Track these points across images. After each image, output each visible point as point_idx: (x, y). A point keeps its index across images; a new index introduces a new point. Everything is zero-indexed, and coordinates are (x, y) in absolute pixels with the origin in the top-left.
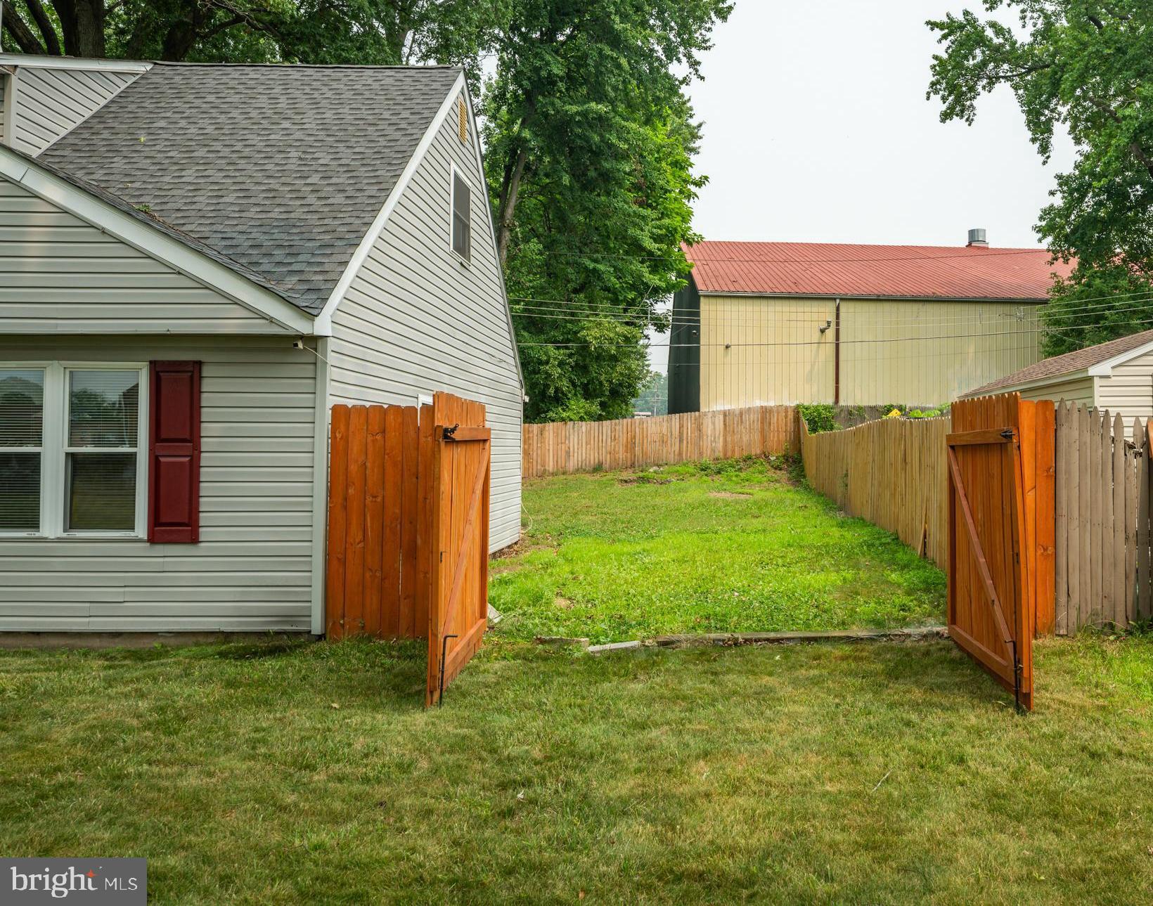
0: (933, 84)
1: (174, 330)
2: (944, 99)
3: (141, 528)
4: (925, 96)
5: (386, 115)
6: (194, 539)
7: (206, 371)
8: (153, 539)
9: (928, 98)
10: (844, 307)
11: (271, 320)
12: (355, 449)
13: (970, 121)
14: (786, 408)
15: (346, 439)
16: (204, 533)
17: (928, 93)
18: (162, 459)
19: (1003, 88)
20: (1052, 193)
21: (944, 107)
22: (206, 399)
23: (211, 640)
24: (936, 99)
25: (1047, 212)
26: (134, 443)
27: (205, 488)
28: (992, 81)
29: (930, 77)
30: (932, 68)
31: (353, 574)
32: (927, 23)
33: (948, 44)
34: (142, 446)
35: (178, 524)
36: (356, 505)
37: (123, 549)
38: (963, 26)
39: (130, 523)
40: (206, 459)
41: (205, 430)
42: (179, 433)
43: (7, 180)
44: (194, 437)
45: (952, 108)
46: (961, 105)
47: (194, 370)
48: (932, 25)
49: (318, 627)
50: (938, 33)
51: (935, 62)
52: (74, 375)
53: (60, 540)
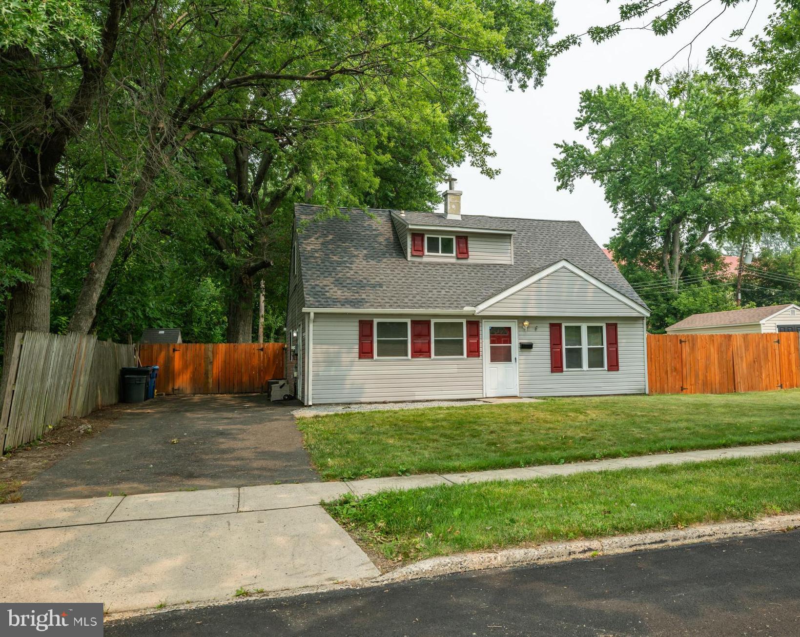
3: (606, 367)
6: (618, 370)
7: (618, 326)
8: (609, 370)
9: (554, 180)
11: (640, 313)
12: (652, 345)
13: (571, 191)
15: (650, 343)
16: (620, 368)
18: (609, 349)
19: (587, 178)
20: (613, 230)
22: (619, 333)
24: (557, 181)
25: (613, 239)
26: (602, 345)
27: (620, 356)
28: (583, 173)
30: (553, 163)
31: (654, 378)
32: (555, 144)
33: (564, 155)
34: (605, 346)
35: (614, 366)
36: (653, 360)
37: (602, 372)
38: (572, 149)
39: (602, 366)
40: (619, 349)
41: (619, 341)
42: (613, 342)
43: (580, 276)
44: (616, 343)
45: (562, 185)
46: (567, 184)
47: (616, 325)
48: (557, 146)
49: (647, 392)
50: (560, 150)
51: (554, 161)
52: (588, 327)
53: (587, 371)
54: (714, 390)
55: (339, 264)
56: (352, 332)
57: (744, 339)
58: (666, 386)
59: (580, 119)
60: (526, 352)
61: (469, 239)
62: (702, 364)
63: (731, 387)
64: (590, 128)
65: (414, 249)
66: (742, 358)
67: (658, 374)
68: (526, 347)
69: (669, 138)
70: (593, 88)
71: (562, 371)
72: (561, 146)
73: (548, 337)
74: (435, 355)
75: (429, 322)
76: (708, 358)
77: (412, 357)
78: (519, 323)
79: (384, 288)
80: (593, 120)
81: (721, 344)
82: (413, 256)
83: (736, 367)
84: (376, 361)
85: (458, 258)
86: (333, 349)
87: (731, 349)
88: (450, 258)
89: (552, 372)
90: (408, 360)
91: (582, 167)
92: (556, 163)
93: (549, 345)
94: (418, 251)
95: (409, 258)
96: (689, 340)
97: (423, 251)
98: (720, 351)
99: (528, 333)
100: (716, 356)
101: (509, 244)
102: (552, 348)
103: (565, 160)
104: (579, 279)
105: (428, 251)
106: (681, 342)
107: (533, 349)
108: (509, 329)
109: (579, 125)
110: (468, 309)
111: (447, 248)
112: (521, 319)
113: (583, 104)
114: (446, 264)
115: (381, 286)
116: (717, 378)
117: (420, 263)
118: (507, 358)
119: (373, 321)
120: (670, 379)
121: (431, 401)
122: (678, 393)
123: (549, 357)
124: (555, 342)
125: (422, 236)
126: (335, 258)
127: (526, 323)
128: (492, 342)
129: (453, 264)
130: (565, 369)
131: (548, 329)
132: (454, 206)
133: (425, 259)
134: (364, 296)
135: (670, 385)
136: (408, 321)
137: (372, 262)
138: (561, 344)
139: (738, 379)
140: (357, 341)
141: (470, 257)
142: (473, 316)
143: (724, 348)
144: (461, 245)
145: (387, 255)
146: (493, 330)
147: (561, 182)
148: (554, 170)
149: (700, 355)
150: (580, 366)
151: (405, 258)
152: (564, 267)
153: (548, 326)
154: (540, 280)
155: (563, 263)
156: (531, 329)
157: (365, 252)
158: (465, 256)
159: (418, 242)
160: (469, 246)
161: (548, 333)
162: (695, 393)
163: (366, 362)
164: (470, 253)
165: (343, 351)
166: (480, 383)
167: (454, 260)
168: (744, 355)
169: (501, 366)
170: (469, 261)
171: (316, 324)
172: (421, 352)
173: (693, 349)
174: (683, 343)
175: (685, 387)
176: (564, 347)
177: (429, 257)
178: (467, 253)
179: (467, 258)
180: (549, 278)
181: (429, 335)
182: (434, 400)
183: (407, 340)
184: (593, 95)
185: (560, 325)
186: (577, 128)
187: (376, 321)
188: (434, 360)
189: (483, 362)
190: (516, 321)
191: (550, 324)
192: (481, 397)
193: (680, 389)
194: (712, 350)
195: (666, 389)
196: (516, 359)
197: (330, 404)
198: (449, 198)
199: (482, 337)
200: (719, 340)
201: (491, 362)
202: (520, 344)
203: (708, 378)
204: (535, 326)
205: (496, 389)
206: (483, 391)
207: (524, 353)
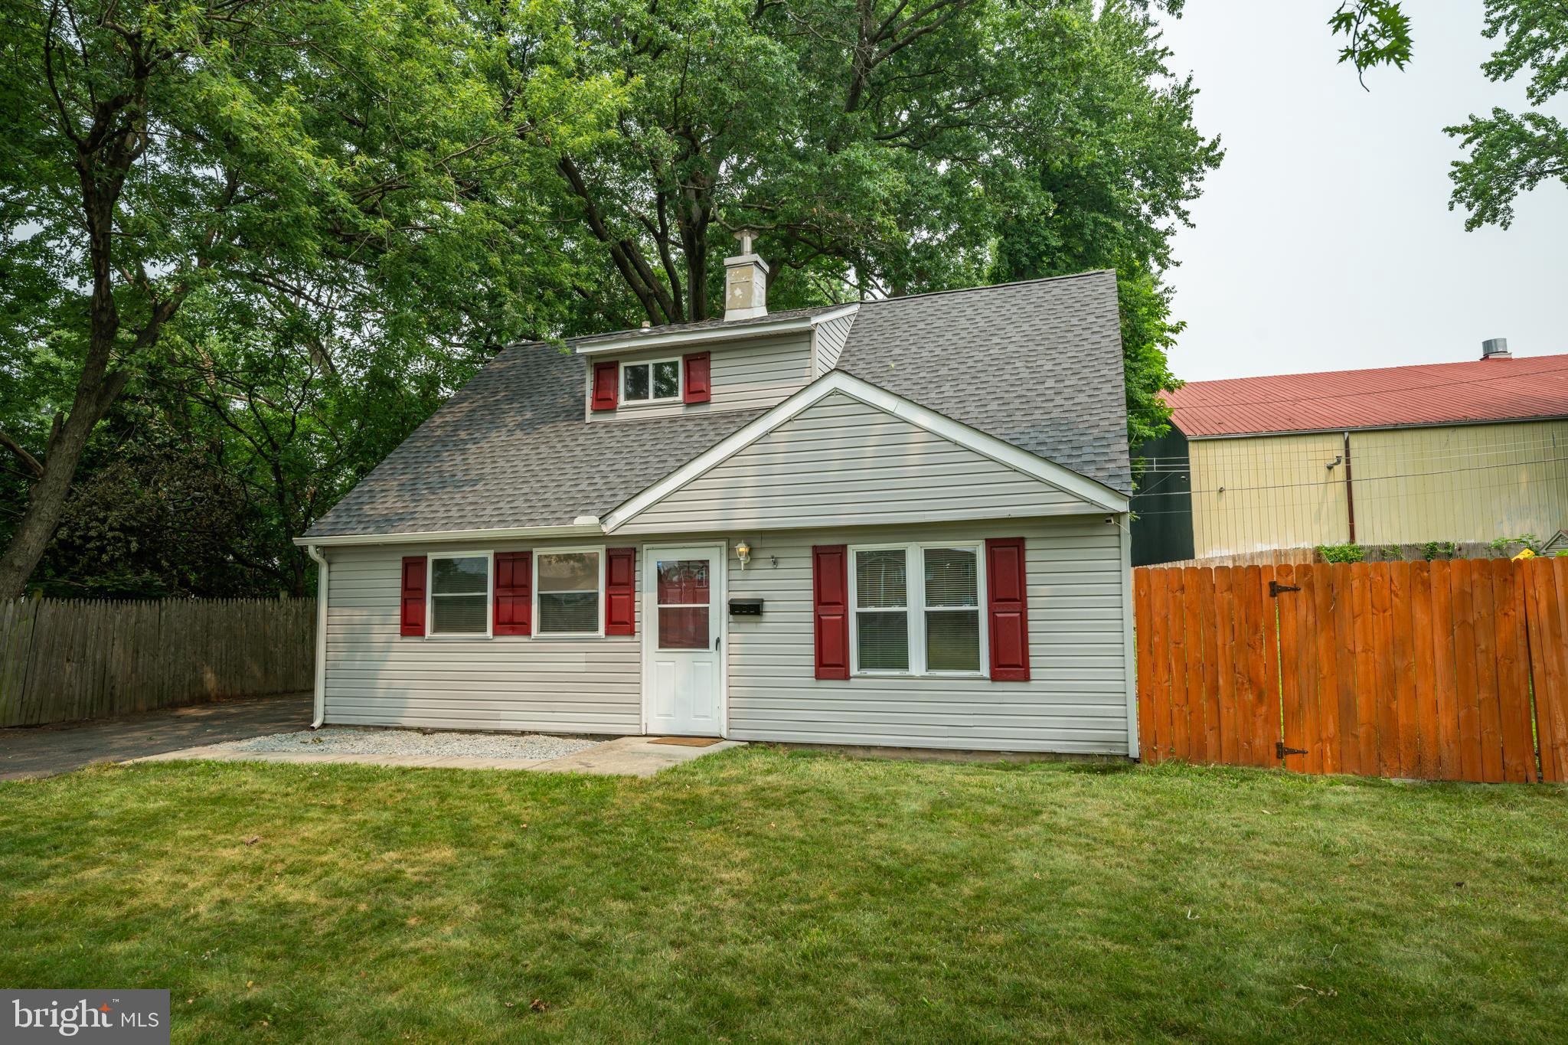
0: (1456, 193)
1: (1014, 515)
2: (1470, 206)
3: (985, 670)
4: (1448, 207)
5: (1074, 321)
6: (1026, 678)
7: (1028, 545)
8: (995, 677)
9: (1451, 209)
10: (1356, 442)
11: (1091, 502)
12: (1157, 602)
13: (1505, 225)
14: (1304, 551)
15: (1148, 595)
16: (1034, 673)
17: (1451, 204)
18: (998, 615)
19: (1550, 183)
21: (1471, 215)
22: (1029, 567)
23: (1043, 758)
24: (1461, 208)
26: (974, 603)
27: (1032, 638)
28: (1535, 178)
29: (1452, 186)
30: (1453, 175)
31: (1161, 709)
32: (1445, 130)
33: (1474, 147)
34: (982, 607)
35: (1012, 665)
36: (1159, 651)
37: (971, 684)
38: (1493, 126)
39: (972, 664)
40: (1031, 614)
41: (1030, 591)
42: (1009, 594)
43: (884, 412)
44: (1022, 596)
45: (1480, 214)
46: (1493, 209)
47: (1019, 544)
48: (1452, 131)
49: (1134, 751)
50: (1460, 138)
51: (1455, 169)
52: (929, 554)
53: (923, 678)
54: (1431, 766)
55: (458, 444)
56: (389, 580)
58: (1211, 738)
59: (1495, 53)
60: (748, 627)
61: (713, 357)
62: (1369, 665)
64: (1535, 66)
65: (599, 396)
67: (1178, 695)
68: (746, 610)
71: (847, 677)
72: (1464, 130)
73: (811, 584)
74: (542, 629)
75: (528, 556)
76: (1400, 644)
77: (495, 634)
78: (727, 550)
81: (1465, 596)
82: (594, 412)
83: (1546, 685)
84: (430, 641)
85: (689, 405)
86: (359, 616)
87: (1518, 613)
88: (673, 407)
89: (817, 677)
90: (487, 640)
91: (1529, 164)
92: (1457, 171)
93: (811, 606)
94: (605, 403)
95: (589, 418)
96: (1311, 587)
97: (615, 398)
98: (1457, 622)
99: (753, 574)
100: (1439, 640)
101: (805, 355)
102: (818, 613)
103: (1479, 157)
104: (882, 418)
105: (628, 397)
106: (1275, 589)
107: (767, 617)
108: (704, 564)
109: (1499, 70)
111: (665, 383)
112: (729, 537)
114: (657, 421)
115: (477, 482)
116: (1446, 722)
117: (609, 425)
118: (699, 637)
119: (426, 558)
120: (1230, 715)
121: (530, 733)
122: (1264, 765)
123: (812, 638)
124: (829, 597)
125: (613, 367)
126: (463, 435)
127: (742, 549)
128: (662, 597)
129: (673, 420)
130: (854, 669)
131: (809, 563)
132: (738, 292)
133: (620, 416)
134: (420, 507)
135: (1227, 735)
136: (489, 555)
138: (844, 602)
139: (1557, 731)
140: (399, 601)
141: (713, 399)
143: (1478, 611)
144: (695, 375)
146: (663, 569)
149: (1362, 636)
150: (904, 665)
151: (583, 417)
152: (836, 392)
153: (809, 553)
154: (766, 434)
155: (835, 381)
156: (753, 563)
157: (529, 415)
158: (703, 397)
159: (606, 381)
160: (713, 373)
161: (809, 573)
163: (412, 642)
164: (713, 390)
165: (376, 619)
166: (633, 698)
167: (679, 411)
169: (681, 659)
170: (713, 408)
171: (334, 567)
172: (512, 624)
173: (1329, 613)
174: (1285, 596)
175: (1293, 745)
176: (853, 608)
177: (628, 410)
178: (707, 390)
179: (707, 402)
180: (796, 425)
181: (528, 587)
182: (537, 733)
183: (485, 597)
185: (842, 550)
186: (1496, 75)
187: (432, 556)
188: (537, 640)
189: (641, 647)
190: (724, 543)
191: (815, 548)
192: (636, 732)
193: (1274, 751)
194: (1421, 617)
195: (1211, 752)
196: (718, 641)
197: (355, 727)
198: (730, 275)
199: (641, 586)
200: (1455, 583)
201: (661, 646)
202: (732, 600)
203: (1402, 720)
204: (767, 554)
205: (670, 715)
206: (641, 719)
207: (742, 625)
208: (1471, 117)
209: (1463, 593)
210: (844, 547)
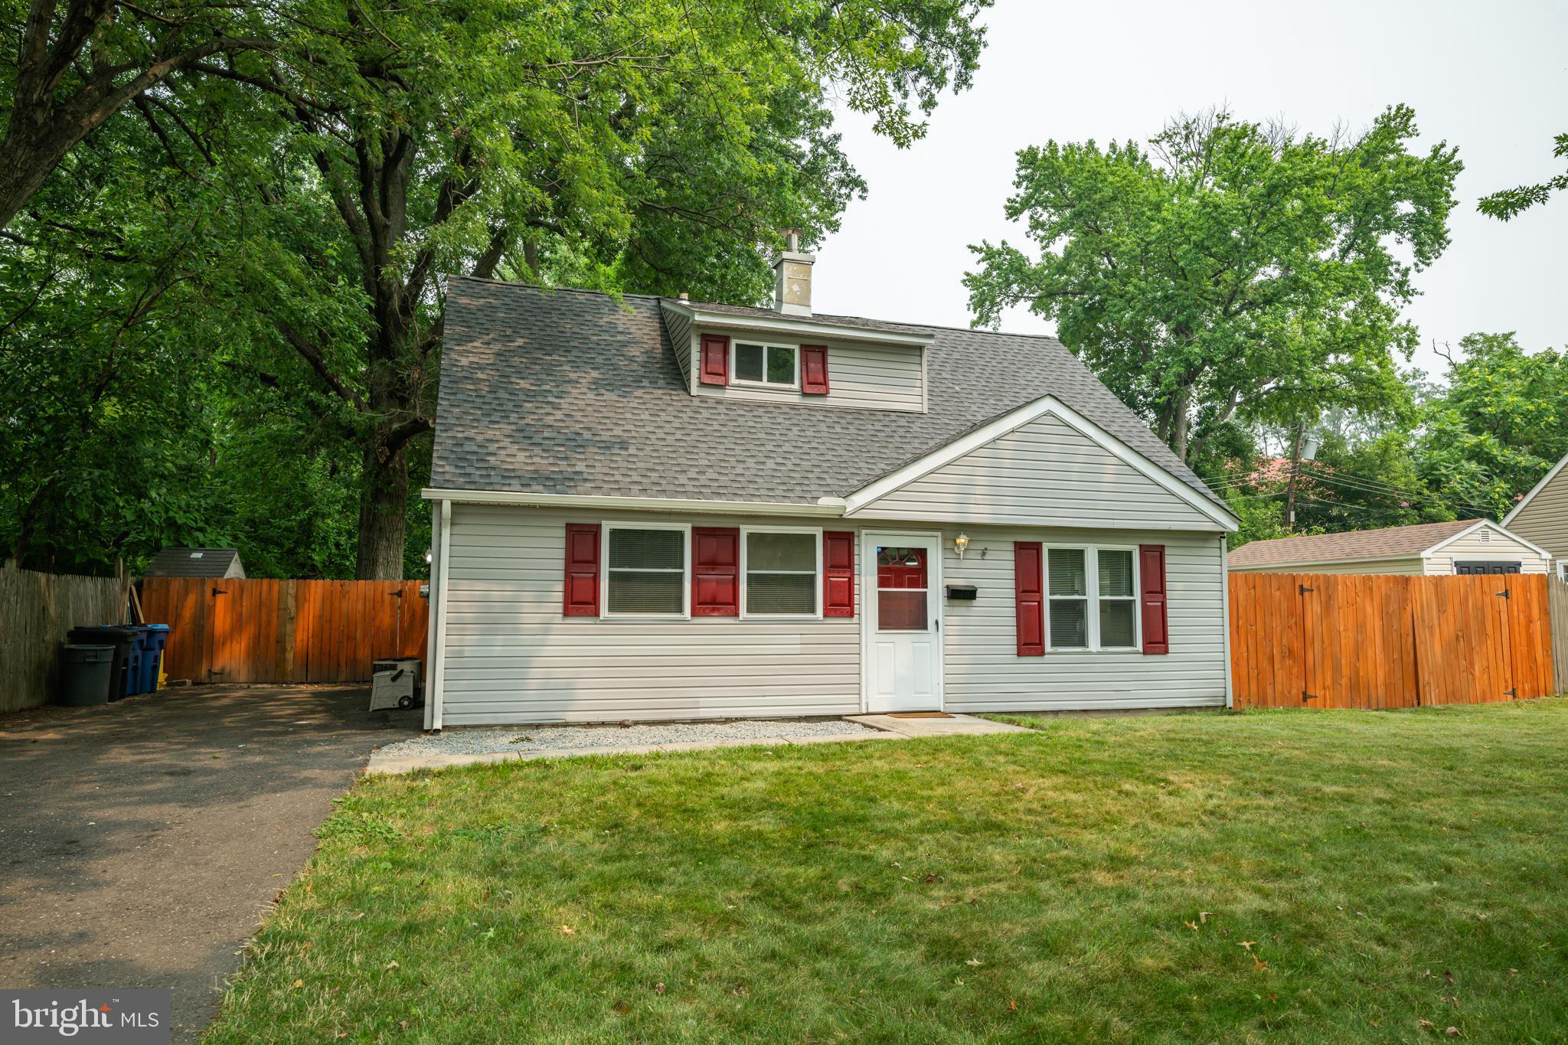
3: (1140, 647)
6: (1166, 652)
7: (1167, 551)
8: (1146, 651)
11: (1218, 523)
16: (1170, 648)
18: (1147, 604)
19: (1024, 305)
22: (1168, 568)
26: (1131, 594)
27: (1170, 621)
28: (1016, 298)
30: (964, 281)
31: (1244, 674)
32: (970, 247)
33: (984, 265)
34: (1137, 596)
35: (1157, 642)
36: (1242, 631)
37: (1130, 657)
38: (1000, 254)
39: (1130, 642)
40: (1169, 603)
41: (1168, 586)
42: (1156, 587)
43: (1082, 435)
44: (1162, 591)
45: (980, 318)
46: (988, 317)
47: (1161, 549)
48: (973, 249)
49: (1230, 703)
50: (978, 256)
51: (966, 277)
52: (1100, 553)
53: (1099, 653)
54: (1374, 701)
55: (531, 395)
56: (549, 551)
57: (1436, 586)
58: (1270, 689)
59: (1014, 201)
60: (961, 608)
61: (830, 352)
62: (1347, 640)
63: (1410, 694)
64: (1032, 217)
65: (706, 369)
66: (1431, 628)
67: (1253, 663)
68: (960, 595)
69: (1182, 227)
70: (1041, 144)
71: (1042, 653)
72: (980, 250)
73: (1012, 574)
74: (749, 610)
75: (735, 533)
76: (1360, 627)
77: (694, 614)
78: (945, 540)
79: (632, 450)
80: (1038, 203)
81: (1388, 597)
82: (702, 385)
83: (1420, 649)
84: (606, 622)
85: (805, 395)
86: (499, 592)
87: (1409, 609)
88: (788, 394)
89: (1019, 654)
90: (684, 621)
91: (1015, 288)
92: (970, 280)
93: (1012, 593)
94: (715, 376)
95: (694, 390)
96: (1318, 588)
97: (725, 374)
98: (1385, 615)
99: (967, 562)
100: (1378, 624)
101: (917, 367)
102: (1019, 600)
103: (987, 274)
104: (1080, 440)
105: (738, 376)
106: (1302, 590)
107: (978, 602)
108: (923, 552)
109: (1013, 212)
110: (828, 503)
111: (781, 369)
112: (950, 530)
113: (1022, 173)
114: (777, 406)
115: (624, 445)
116: (1381, 674)
117: (719, 402)
118: (918, 621)
119: (599, 526)
120: (1279, 673)
121: (737, 720)
122: (1297, 705)
123: (1013, 621)
124: (1027, 587)
125: (725, 341)
126: (523, 384)
127: (962, 540)
128: (882, 583)
129: (793, 407)
130: (1048, 648)
131: (1011, 556)
132: (796, 288)
133: (729, 394)
134: (580, 467)
135: (1279, 687)
136: (686, 528)
137: (611, 396)
138: (1039, 590)
139: (1425, 676)
140: (561, 575)
141: (832, 393)
142: (841, 519)
143: (1393, 607)
144: (812, 365)
145: (645, 383)
146: (883, 553)
147: (977, 314)
148: (967, 293)
149: (1343, 621)
150: (1082, 641)
151: (686, 389)
152: (1049, 413)
153: (1011, 547)
154: (994, 440)
155: (1048, 404)
156: (971, 555)
157: (595, 374)
158: (821, 389)
159: (715, 355)
160: (830, 368)
161: (1012, 565)
162: (1333, 706)
163: (581, 624)
164: (831, 384)
165: (525, 596)
166: (854, 679)
167: (795, 399)
168: (1436, 622)
169: (904, 641)
170: (829, 402)
171: (457, 529)
172: (715, 602)
173: (1327, 606)
174: (1306, 594)
175: (1310, 692)
176: (1047, 597)
177: (739, 390)
178: (825, 383)
179: (824, 395)
180: (1017, 436)
181: (735, 562)
182: (746, 719)
183: (682, 574)
184: (1040, 156)
185: (1037, 547)
186: (1011, 215)
187: (607, 526)
188: (746, 622)
189: (860, 629)
190: (939, 534)
191: (1016, 543)
192: (856, 711)
193: (1301, 696)
194: (1369, 610)
195: (1270, 700)
196: (937, 622)
197: (489, 727)
198: (787, 269)
199: (860, 569)
200: (1383, 589)
201: (880, 629)
202: (948, 587)
203: (1362, 673)
204: (982, 546)
205: (891, 693)
206: (860, 699)
207: (956, 609)
208: (984, 242)
209: (1386, 595)
210: (1040, 544)
